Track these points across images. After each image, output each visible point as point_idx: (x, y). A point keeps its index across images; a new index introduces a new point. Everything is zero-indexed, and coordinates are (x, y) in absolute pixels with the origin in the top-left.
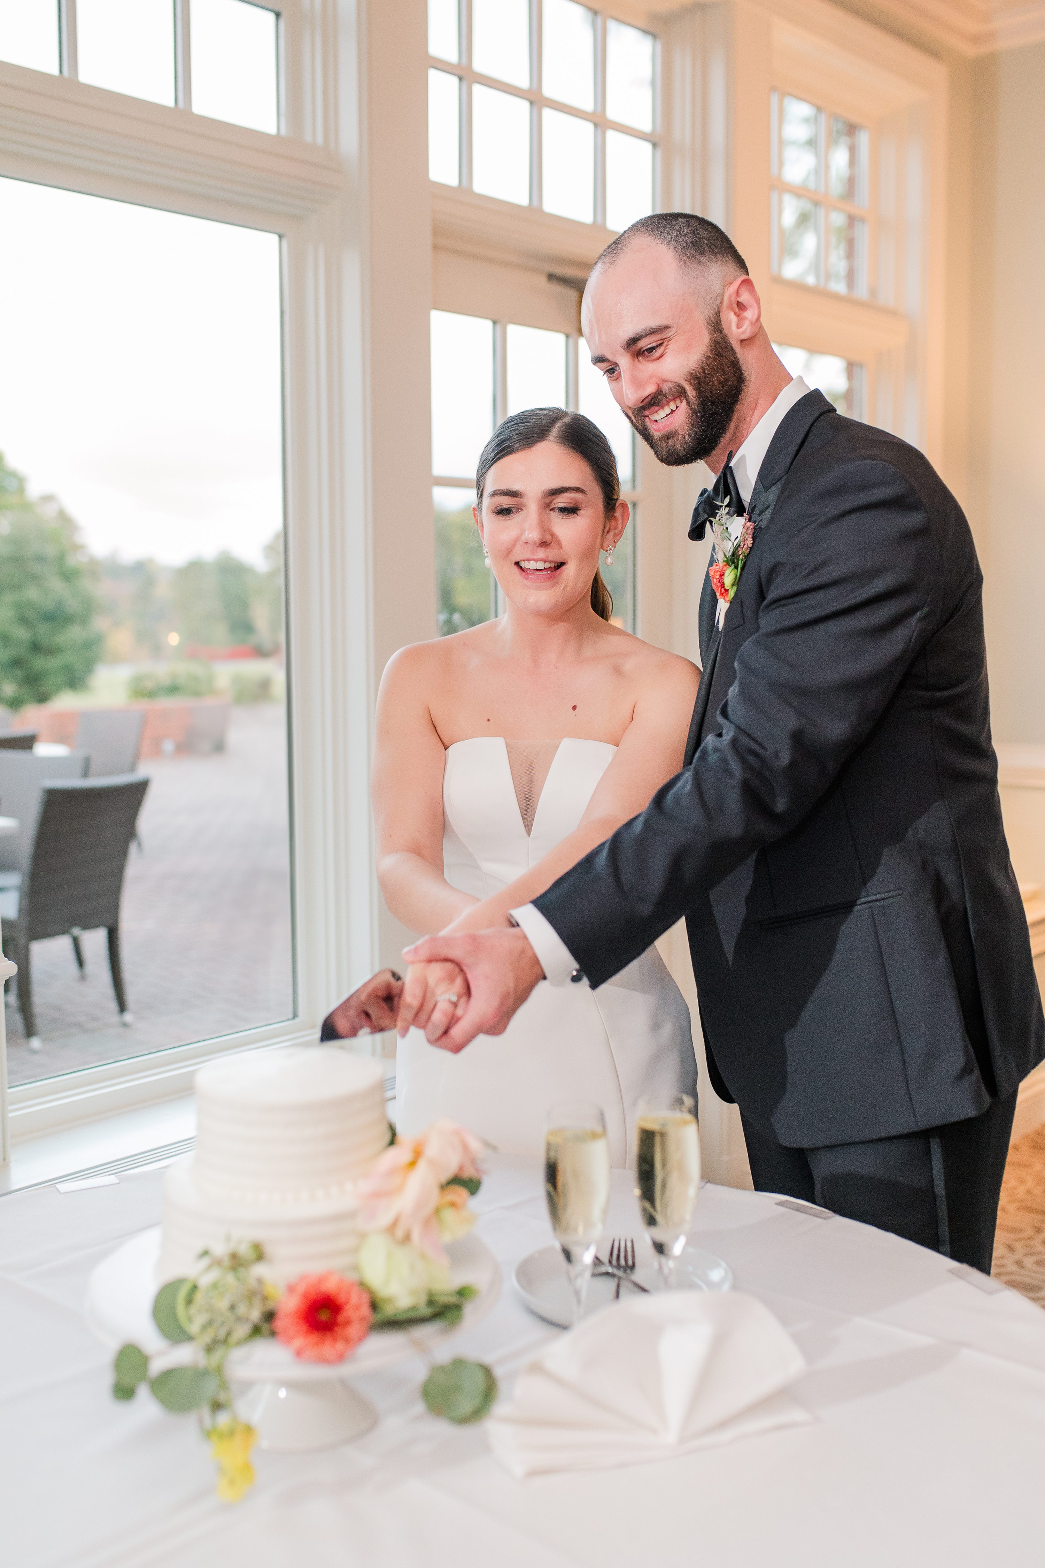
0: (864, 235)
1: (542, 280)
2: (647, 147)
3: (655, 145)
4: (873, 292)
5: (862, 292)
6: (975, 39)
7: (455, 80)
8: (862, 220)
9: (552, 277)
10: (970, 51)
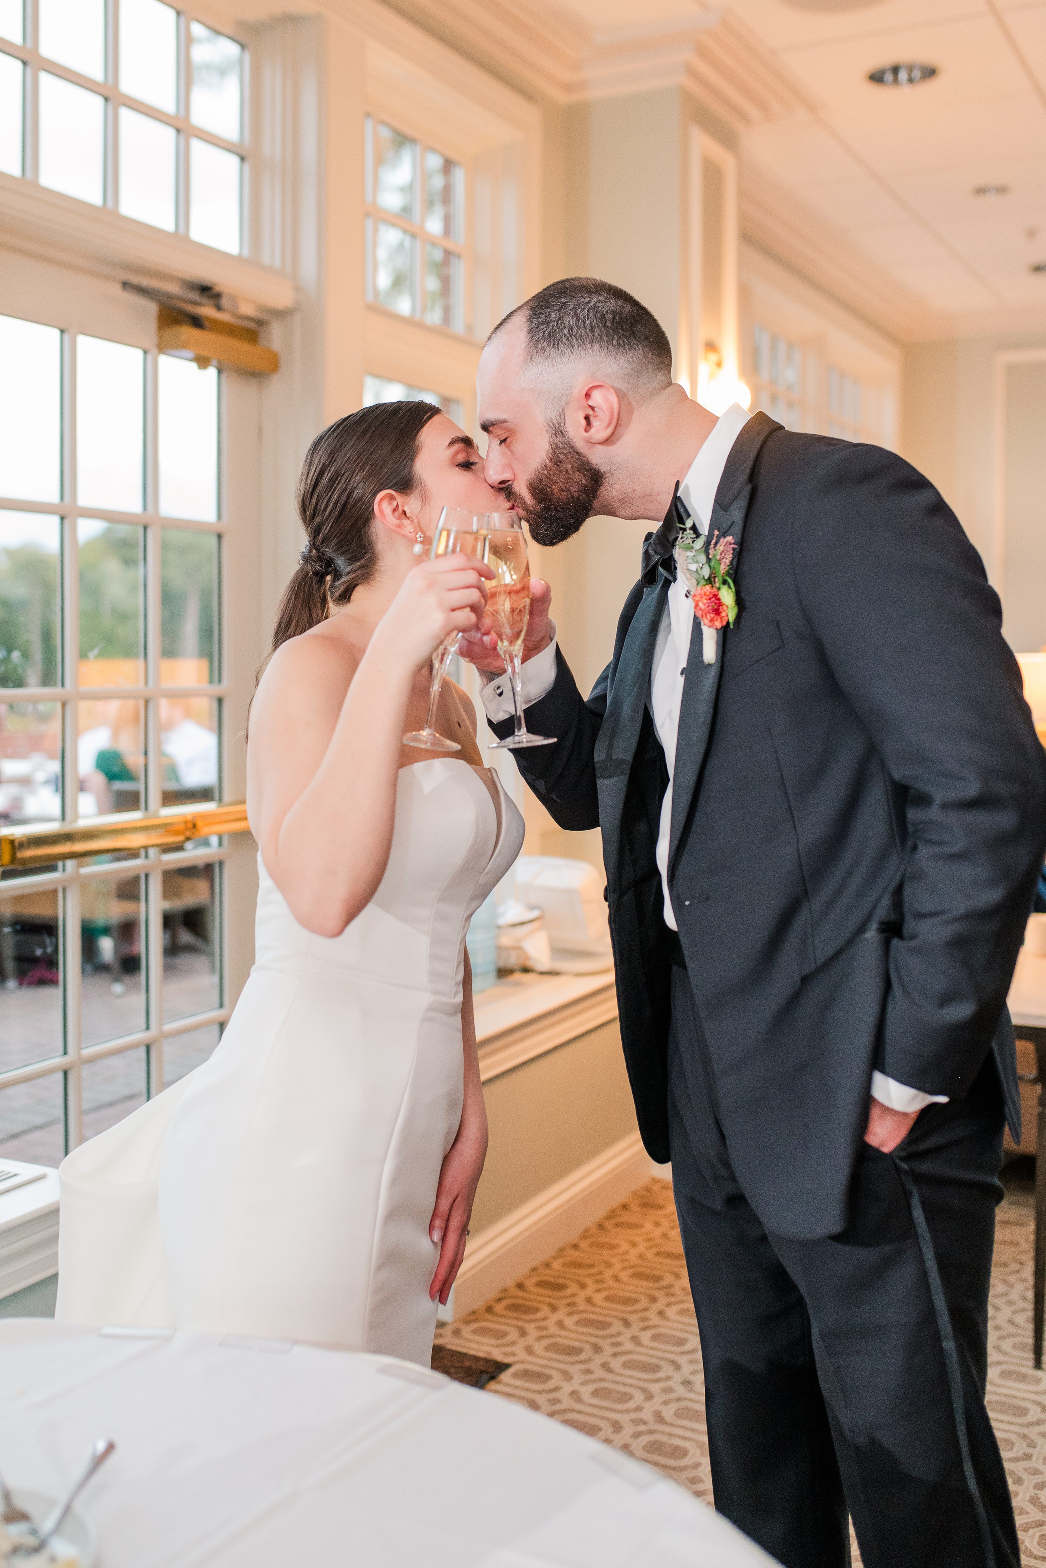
0: (460, 271)
1: (116, 290)
2: (233, 161)
3: (242, 159)
4: (470, 328)
5: (458, 326)
6: (567, 87)
7: (19, 65)
8: (459, 256)
9: (126, 285)
10: (562, 98)
